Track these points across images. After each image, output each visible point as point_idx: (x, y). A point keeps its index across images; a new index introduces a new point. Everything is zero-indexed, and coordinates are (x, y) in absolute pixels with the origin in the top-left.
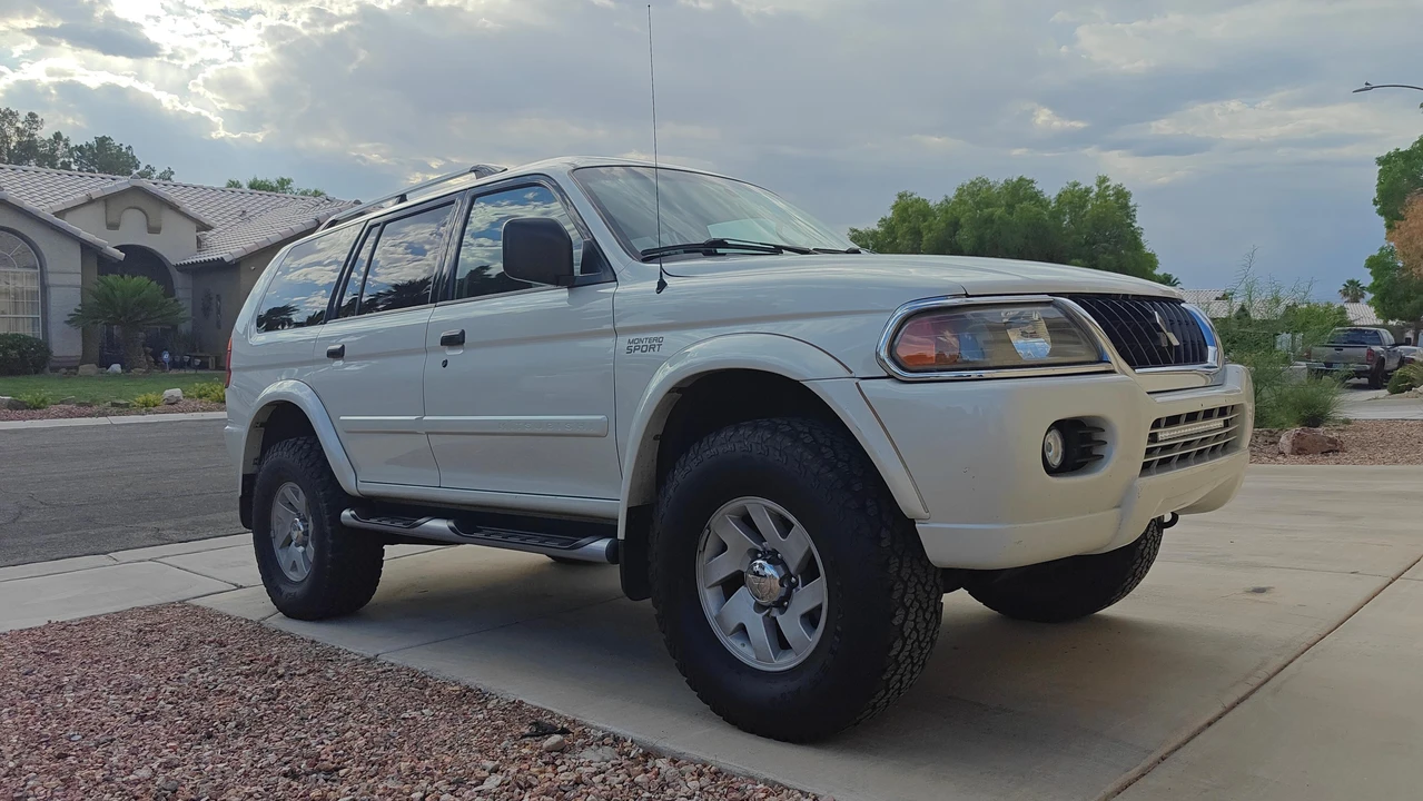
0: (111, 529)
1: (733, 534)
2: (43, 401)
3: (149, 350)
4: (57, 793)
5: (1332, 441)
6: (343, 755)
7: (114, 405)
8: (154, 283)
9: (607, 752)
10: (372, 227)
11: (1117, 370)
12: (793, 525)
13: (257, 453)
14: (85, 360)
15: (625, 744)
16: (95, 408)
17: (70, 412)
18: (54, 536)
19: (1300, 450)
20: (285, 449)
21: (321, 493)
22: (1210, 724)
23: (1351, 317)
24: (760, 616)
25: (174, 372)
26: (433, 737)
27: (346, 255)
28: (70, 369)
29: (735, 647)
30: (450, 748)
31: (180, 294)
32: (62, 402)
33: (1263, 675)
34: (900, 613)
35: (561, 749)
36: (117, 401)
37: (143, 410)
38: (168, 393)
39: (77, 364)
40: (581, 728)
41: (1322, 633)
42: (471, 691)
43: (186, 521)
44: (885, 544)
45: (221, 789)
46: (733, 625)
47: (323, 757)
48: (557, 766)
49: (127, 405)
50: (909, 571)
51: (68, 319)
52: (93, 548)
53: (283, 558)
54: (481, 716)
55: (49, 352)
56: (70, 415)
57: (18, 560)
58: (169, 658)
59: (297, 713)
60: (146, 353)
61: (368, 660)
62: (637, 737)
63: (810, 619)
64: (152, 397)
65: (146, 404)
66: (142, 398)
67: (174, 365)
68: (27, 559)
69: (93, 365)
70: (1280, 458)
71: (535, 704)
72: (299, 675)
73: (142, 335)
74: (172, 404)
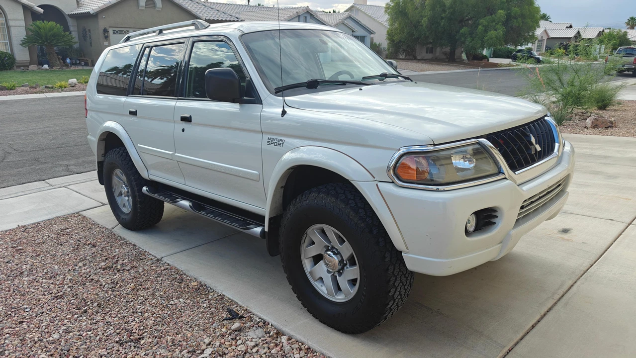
0: (46, 165)
1: (318, 238)
2: (14, 86)
3: (61, 57)
4: (18, 349)
5: (611, 122)
6: (143, 330)
7: (46, 87)
8: (58, 25)
9: (260, 332)
10: (145, 48)
11: (507, 177)
12: (345, 241)
13: (103, 152)
14: (31, 63)
15: (269, 326)
16: (38, 89)
17: (27, 91)
18: (20, 169)
19: (595, 126)
20: (115, 154)
21: (133, 178)
22: (533, 327)
23: (629, 37)
24: (330, 275)
25: (73, 68)
26: (184, 319)
27: (136, 59)
28: (24, 67)
29: (318, 286)
30: (191, 327)
31: (71, 29)
32: (23, 86)
33: (561, 293)
34: (393, 291)
35: (239, 330)
36: (47, 86)
37: (60, 90)
38: (71, 81)
39: (28, 64)
40: (249, 314)
41: (591, 264)
42: (202, 286)
43: (80, 160)
44: (387, 260)
45: (88, 349)
46: (318, 277)
47: (134, 331)
48: (237, 340)
49: (52, 88)
50: (398, 270)
51: (21, 43)
52: (38, 177)
53: (119, 200)
54: (205, 305)
55: (14, 59)
56: (27, 93)
57: (5, 184)
58: (70, 255)
59: (124, 297)
60: (59, 59)
61: (158, 260)
62: (274, 323)
63: (353, 282)
64: (63, 83)
65: (61, 87)
66: (59, 84)
67: (72, 64)
68: (10, 184)
69: (35, 65)
70: (585, 130)
71: (230, 297)
72: (127, 270)
73: (55, 48)
74: (73, 87)
